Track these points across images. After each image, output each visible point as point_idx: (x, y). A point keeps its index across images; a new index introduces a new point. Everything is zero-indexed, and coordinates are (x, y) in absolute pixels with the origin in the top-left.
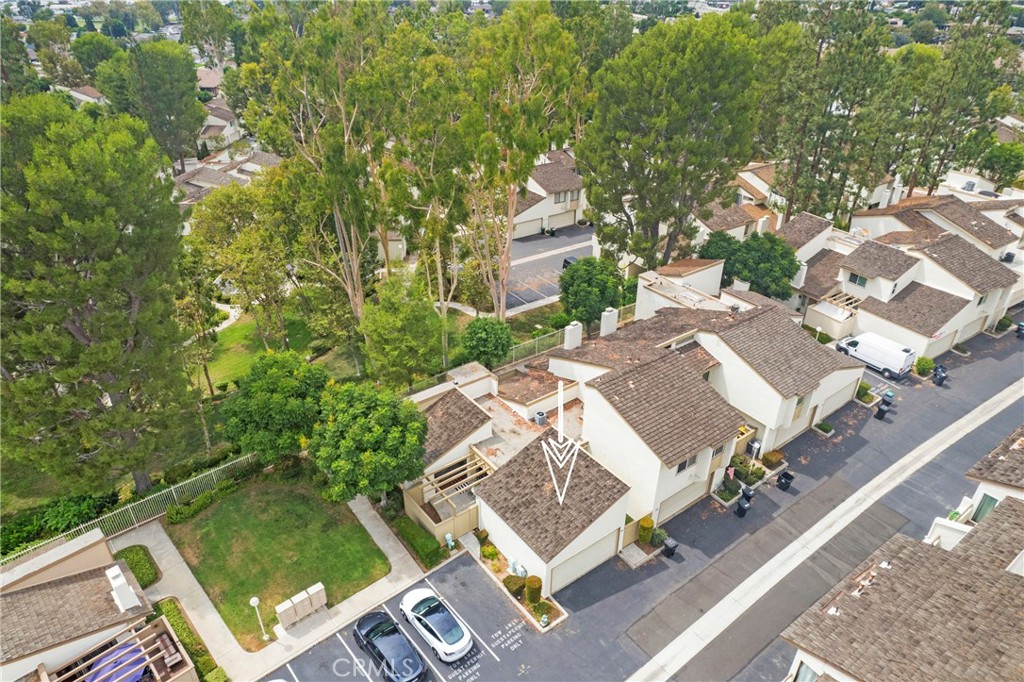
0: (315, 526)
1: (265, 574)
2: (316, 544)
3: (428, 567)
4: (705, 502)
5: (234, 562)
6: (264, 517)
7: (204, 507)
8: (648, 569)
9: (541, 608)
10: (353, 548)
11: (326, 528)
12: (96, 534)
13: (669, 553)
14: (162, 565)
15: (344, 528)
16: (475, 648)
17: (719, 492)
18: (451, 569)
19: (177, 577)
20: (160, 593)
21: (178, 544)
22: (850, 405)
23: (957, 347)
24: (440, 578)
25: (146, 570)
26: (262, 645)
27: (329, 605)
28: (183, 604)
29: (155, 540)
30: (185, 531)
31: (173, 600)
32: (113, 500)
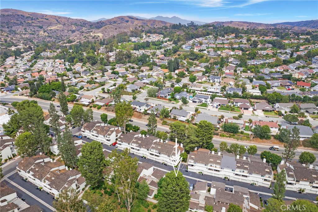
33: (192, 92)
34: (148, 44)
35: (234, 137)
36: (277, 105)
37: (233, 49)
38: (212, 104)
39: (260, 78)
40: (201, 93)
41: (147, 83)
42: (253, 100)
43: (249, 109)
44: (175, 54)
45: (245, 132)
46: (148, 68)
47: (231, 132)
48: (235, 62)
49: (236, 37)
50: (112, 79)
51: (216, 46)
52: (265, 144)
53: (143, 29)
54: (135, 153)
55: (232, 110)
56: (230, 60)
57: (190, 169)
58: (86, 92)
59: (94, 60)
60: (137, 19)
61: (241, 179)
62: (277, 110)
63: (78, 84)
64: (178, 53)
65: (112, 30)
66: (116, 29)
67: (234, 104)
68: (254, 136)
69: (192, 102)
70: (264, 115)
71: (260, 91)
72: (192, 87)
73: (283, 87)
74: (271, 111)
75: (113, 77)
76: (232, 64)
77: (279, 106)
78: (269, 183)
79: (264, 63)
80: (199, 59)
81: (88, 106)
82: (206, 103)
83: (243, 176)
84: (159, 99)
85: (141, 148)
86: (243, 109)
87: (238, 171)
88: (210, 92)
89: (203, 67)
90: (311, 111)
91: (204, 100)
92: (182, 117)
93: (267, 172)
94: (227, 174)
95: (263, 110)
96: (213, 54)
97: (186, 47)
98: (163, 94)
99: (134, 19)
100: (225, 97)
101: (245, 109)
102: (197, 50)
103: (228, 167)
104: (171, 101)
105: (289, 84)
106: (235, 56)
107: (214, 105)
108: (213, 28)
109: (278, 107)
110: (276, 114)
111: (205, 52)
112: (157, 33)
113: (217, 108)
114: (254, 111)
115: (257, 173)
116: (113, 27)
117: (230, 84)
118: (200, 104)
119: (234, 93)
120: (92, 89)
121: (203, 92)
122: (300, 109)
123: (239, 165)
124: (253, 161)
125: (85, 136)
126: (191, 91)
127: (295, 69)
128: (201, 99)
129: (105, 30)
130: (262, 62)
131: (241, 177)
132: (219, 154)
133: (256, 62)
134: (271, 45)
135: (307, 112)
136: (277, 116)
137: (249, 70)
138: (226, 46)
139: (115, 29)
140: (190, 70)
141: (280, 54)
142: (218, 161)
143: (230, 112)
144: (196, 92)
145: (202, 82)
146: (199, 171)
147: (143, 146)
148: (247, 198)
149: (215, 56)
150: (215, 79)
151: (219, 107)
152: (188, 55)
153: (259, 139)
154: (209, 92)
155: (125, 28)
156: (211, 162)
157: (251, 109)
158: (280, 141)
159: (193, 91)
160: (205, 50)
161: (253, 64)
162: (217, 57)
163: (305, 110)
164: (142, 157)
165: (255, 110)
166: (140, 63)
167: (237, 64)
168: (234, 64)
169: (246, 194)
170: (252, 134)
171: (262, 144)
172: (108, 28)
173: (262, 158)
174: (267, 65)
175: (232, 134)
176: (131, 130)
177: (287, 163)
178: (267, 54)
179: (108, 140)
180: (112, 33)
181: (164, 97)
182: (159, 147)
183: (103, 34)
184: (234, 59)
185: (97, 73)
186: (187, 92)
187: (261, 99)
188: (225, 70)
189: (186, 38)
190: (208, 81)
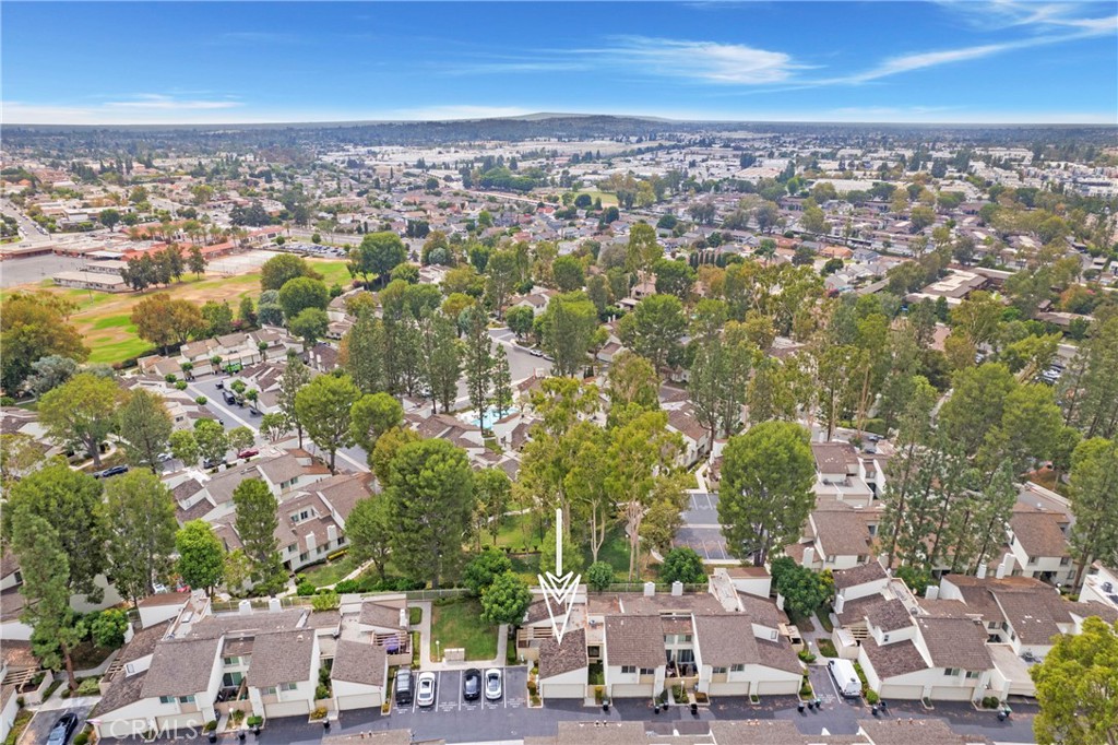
0: (481, 630)
1: (452, 639)
2: (477, 636)
3: (509, 664)
4: (646, 700)
5: (445, 629)
6: (467, 618)
7: (449, 603)
8: (591, 710)
9: (536, 701)
10: (488, 644)
11: (485, 632)
12: (404, 596)
13: (606, 708)
14: (423, 619)
15: (490, 636)
16: (501, 699)
17: (657, 698)
18: (516, 670)
19: (425, 627)
20: (415, 628)
21: (432, 614)
22: (793, 696)
23: (926, 699)
24: (510, 671)
25: (415, 619)
26: (436, 661)
27: (465, 660)
28: (422, 636)
29: (426, 608)
30: (438, 609)
31: (419, 633)
32: (423, 586)
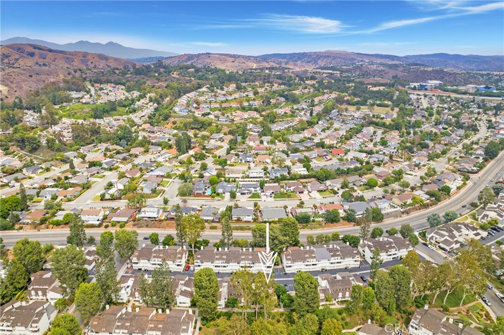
33: (232, 181)
34: (114, 106)
35: (307, 227)
36: (328, 183)
37: (243, 109)
38: (264, 194)
39: (295, 150)
40: (244, 181)
41: (161, 176)
42: (302, 180)
43: (304, 192)
44: (167, 121)
45: (316, 219)
46: (142, 149)
47: (304, 223)
48: (255, 130)
49: (239, 88)
50: (94, 174)
51: (221, 106)
52: (337, 227)
53: (84, 76)
54: (221, 271)
55: (288, 197)
56: (248, 128)
57: (288, 270)
58: (67, 203)
59: (35, 143)
60: (50, 51)
61: (336, 266)
62: (330, 188)
63: (40, 191)
64: (172, 120)
65: (23, 77)
66: (31, 76)
67: (287, 188)
68: (325, 222)
69: (240, 194)
70: (320, 196)
71: (305, 169)
72: (229, 174)
73: (321, 158)
74: (325, 191)
75: (96, 172)
76: (252, 131)
77: (330, 183)
78: (359, 263)
79: (289, 127)
80: (207, 128)
81: (100, 226)
82: (255, 192)
83: (337, 263)
84: (197, 198)
85: (229, 263)
86: (298, 193)
87: (333, 260)
88: (254, 178)
89: (218, 139)
90: (358, 183)
91: (253, 189)
92: (247, 217)
93: (355, 253)
94: (323, 265)
95: (318, 191)
96: (224, 120)
97: (181, 111)
98: (201, 189)
99: (44, 50)
100: (275, 182)
101: (300, 193)
102: (199, 114)
103: (324, 258)
104: (213, 197)
105: (325, 153)
106: (251, 120)
107: (267, 194)
108: (195, 71)
109: (330, 185)
110: (331, 193)
111: (211, 117)
112: (111, 83)
113: (271, 197)
114: (310, 194)
115: (349, 257)
116: (22, 72)
117: (266, 162)
118: (250, 195)
119: (281, 175)
120: (75, 197)
121: (245, 180)
122: (349, 183)
123: (332, 254)
124: (342, 247)
125: (139, 269)
126: (231, 179)
127: (321, 131)
128: (249, 189)
129: (8, 79)
130: (287, 126)
131: (336, 265)
132: (308, 248)
133: (279, 127)
134: (283, 98)
135: (354, 185)
136: (333, 195)
137: (277, 139)
138: (234, 105)
139: (28, 75)
140: (207, 148)
141: (298, 111)
142: (313, 255)
143: (287, 199)
144: (237, 179)
145: (231, 164)
146: (297, 270)
147: (231, 261)
148: (353, 280)
149: (227, 123)
150: (247, 158)
151: (273, 195)
152: (190, 123)
153: (330, 223)
154: (251, 178)
155: (48, 75)
156: (307, 258)
157: (306, 192)
158: (348, 222)
159: (233, 179)
160: (209, 114)
161: (277, 130)
162: (230, 123)
163: (352, 184)
164: (231, 274)
165: (310, 192)
166: (123, 142)
167: (258, 132)
168: (255, 132)
169: (351, 277)
170: (322, 221)
171: (334, 228)
172: (15, 75)
173: (345, 242)
174: (291, 129)
175: (305, 224)
176: (202, 245)
177: (364, 241)
178: (285, 113)
179: (178, 265)
180: (26, 85)
181: (202, 194)
182: (250, 257)
183: (6, 86)
184: (254, 125)
185: (53, 166)
186: (225, 181)
187: (310, 178)
188: (248, 142)
189: (172, 94)
190: (240, 161)
